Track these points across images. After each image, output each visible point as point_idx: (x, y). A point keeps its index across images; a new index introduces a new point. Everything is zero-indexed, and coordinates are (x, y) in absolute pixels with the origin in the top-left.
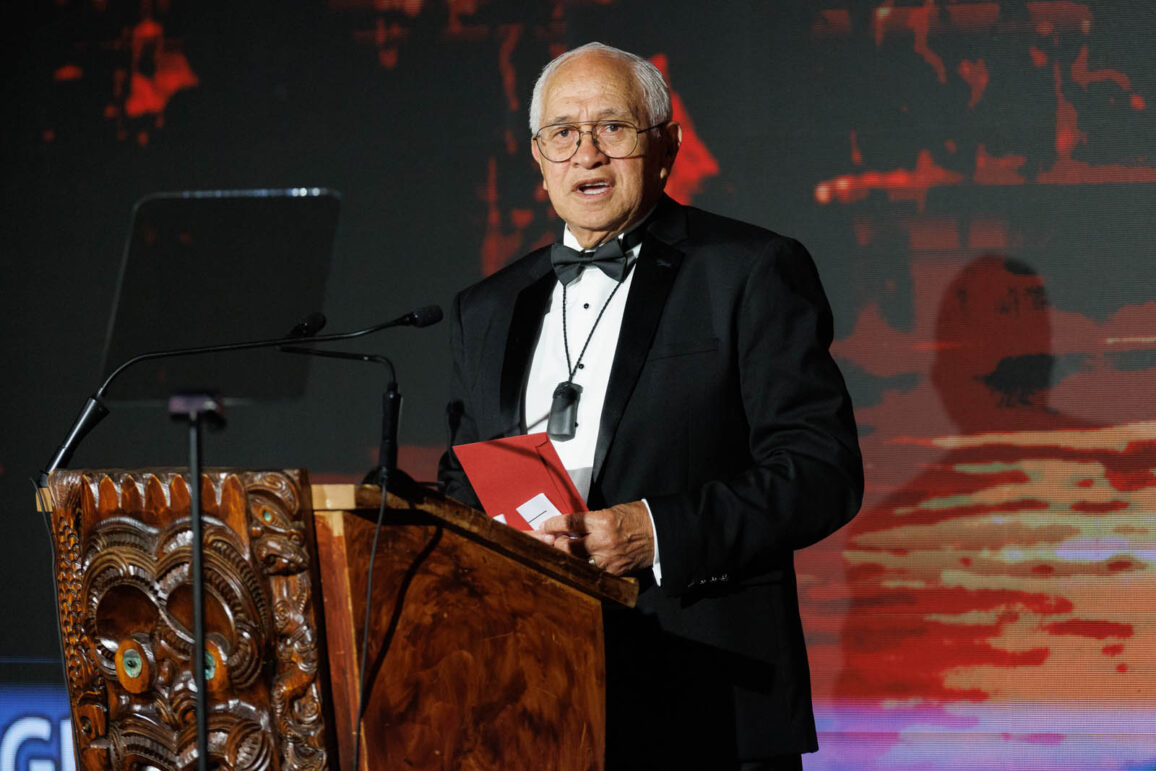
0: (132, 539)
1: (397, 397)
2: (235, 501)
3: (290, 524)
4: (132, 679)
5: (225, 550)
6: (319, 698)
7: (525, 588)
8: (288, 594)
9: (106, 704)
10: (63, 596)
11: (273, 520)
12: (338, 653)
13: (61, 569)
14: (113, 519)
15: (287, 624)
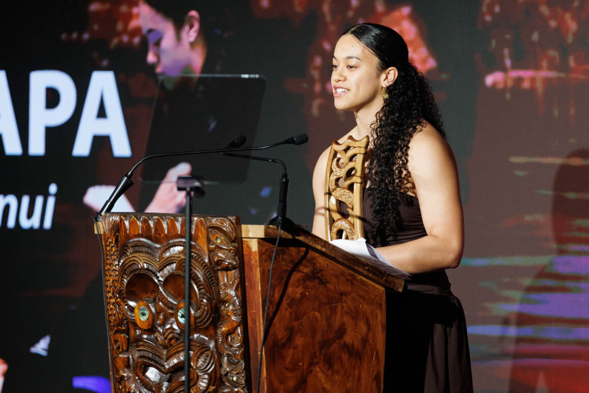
0: (146, 250)
1: (287, 181)
2: (201, 232)
3: (230, 244)
4: (143, 322)
5: (196, 257)
6: (241, 334)
7: (348, 280)
8: (227, 280)
9: (128, 334)
10: (108, 278)
11: (221, 242)
12: (252, 311)
13: (107, 264)
14: (135, 239)
15: (226, 296)
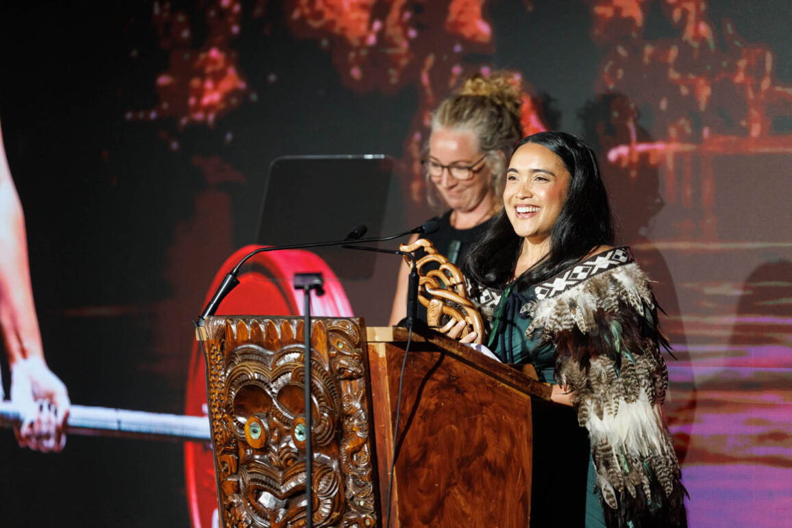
0: (257, 358)
1: (418, 276)
2: (321, 336)
3: (354, 350)
4: (255, 440)
5: (315, 365)
6: (369, 453)
7: (488, 388)
8: (351, 391)
9: (237, 454)
10: (212, 391)
11: (344, 347)
12: (380, 426)
13: (211, 375)
14: (244, 346)
15: (350, 409)
